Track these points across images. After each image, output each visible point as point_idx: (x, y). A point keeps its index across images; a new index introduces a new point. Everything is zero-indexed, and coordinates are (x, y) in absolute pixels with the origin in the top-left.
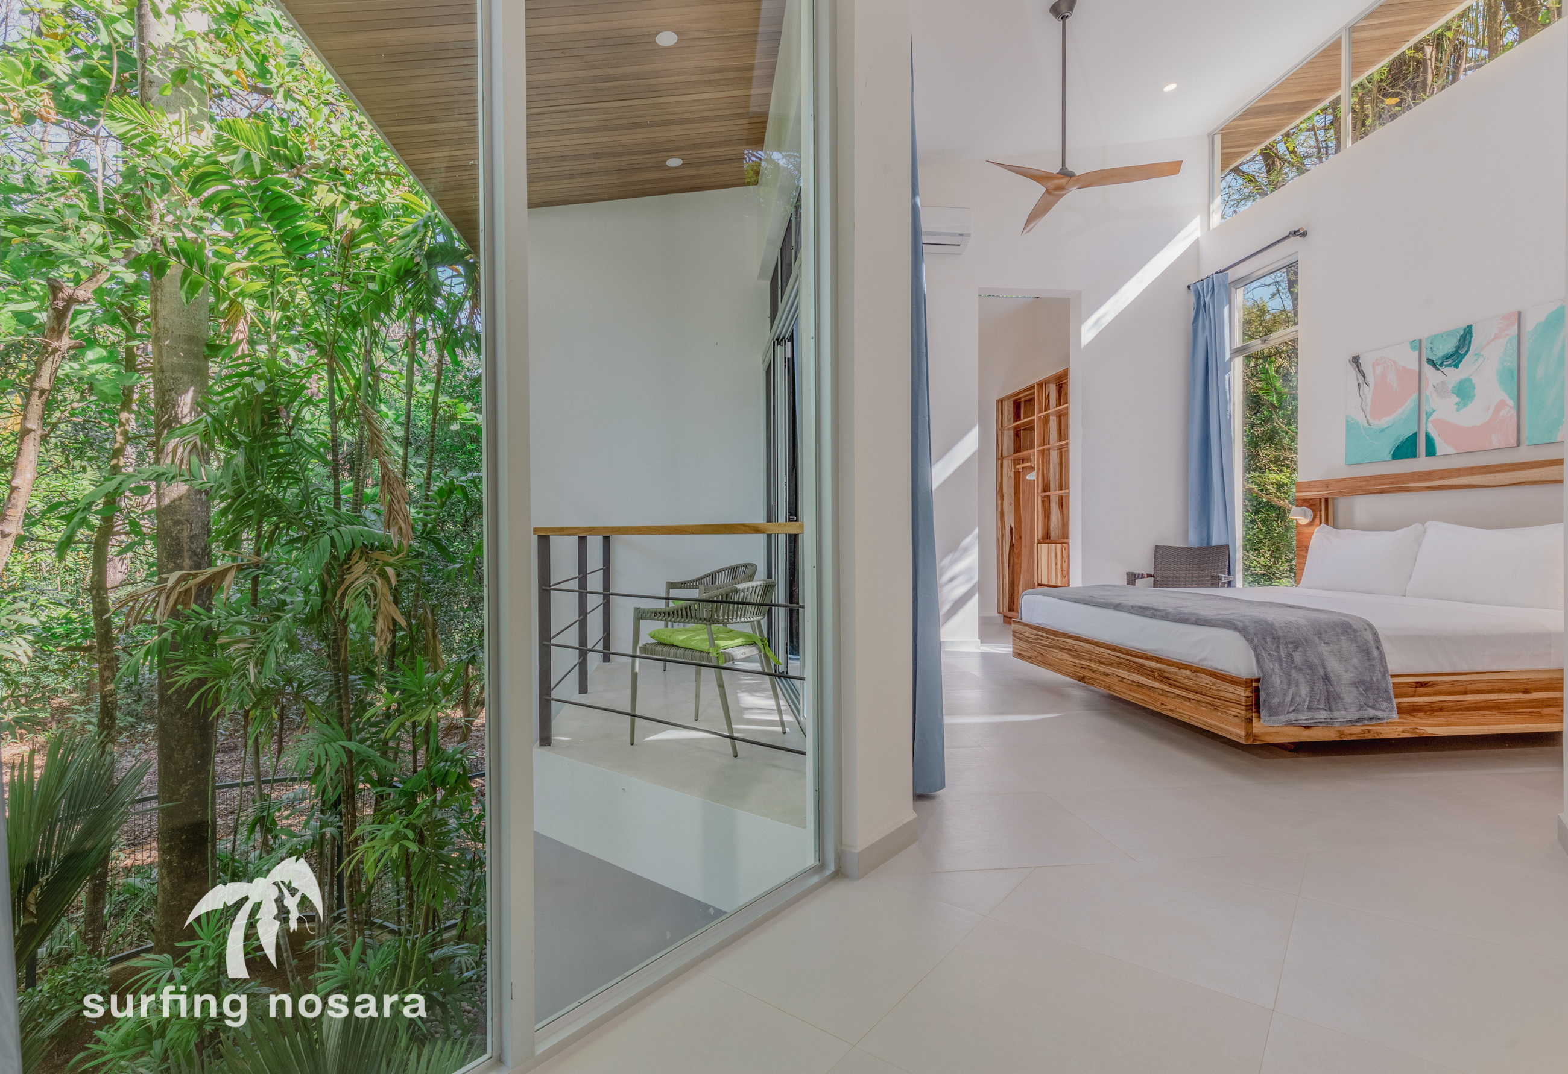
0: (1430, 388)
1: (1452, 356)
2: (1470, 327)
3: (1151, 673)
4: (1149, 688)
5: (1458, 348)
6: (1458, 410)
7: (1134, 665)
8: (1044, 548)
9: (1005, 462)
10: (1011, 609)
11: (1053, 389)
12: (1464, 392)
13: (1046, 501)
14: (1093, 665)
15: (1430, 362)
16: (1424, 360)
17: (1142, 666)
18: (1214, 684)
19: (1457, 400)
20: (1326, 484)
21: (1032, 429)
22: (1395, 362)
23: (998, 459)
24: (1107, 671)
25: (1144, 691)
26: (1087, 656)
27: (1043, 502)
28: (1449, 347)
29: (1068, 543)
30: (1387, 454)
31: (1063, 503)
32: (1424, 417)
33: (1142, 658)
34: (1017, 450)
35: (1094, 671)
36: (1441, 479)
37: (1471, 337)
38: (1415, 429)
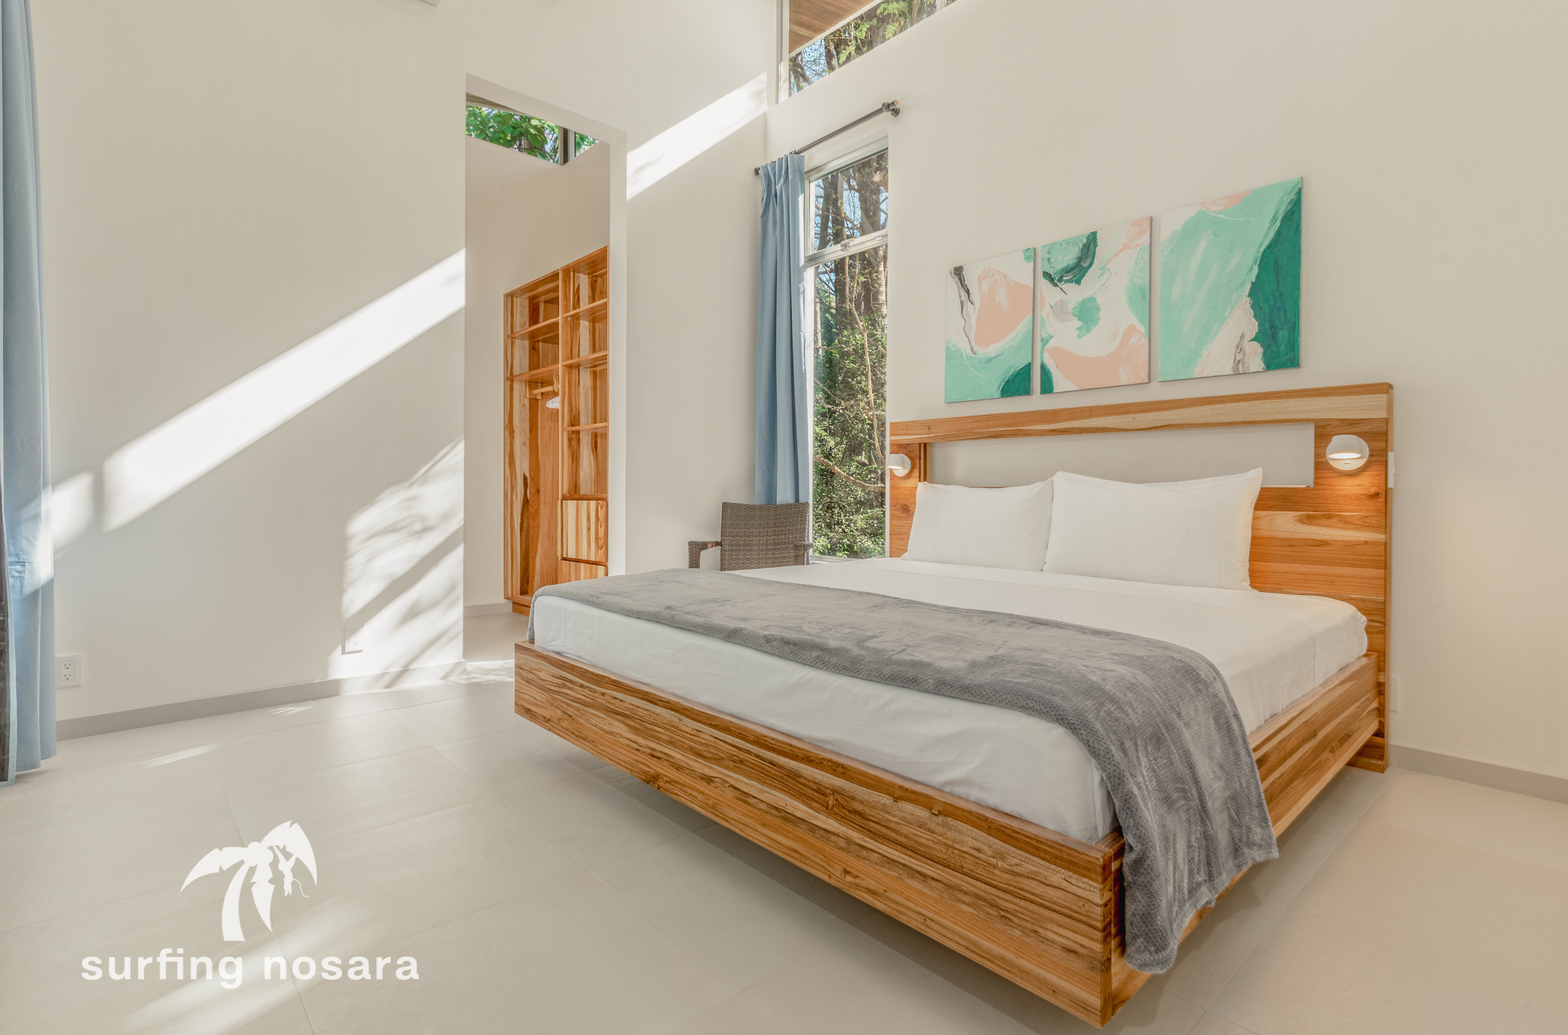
0: (1047, 308)
1: (1073, 269)
2: (1094, 234)
3: (816, 795)
4: (813, 828)
5: (1080, 259)
6: (1079, 337)
7: (773, 771)
8: (571, 505)
9: (517, 386)
10: (524, 592)
11: (584, 280)
12: (1087, 314)
13: (574, 438)
14: (677, 755)
15: (1047, 275)
16: (1040, 274)
17: (795, 775)
18: (1001, 856)
19: (1079, 324)
20: (928, 425)
21: (555, 340)
22: (1005, 276)
23: (506, 379)
24: (708, 772)
25: (798, 832)
26: (666, 735)
27: (570, 440)
28: (1068, 258)
29: (605, 500)
30: (994, 388)
31: (599, 442)
32: (1039, 345)
33: (794, 757)
34: (534, 365)
35: (679, 768)
36: (1068, 420)
37: (1096, 246)
38: (1029, 360)
